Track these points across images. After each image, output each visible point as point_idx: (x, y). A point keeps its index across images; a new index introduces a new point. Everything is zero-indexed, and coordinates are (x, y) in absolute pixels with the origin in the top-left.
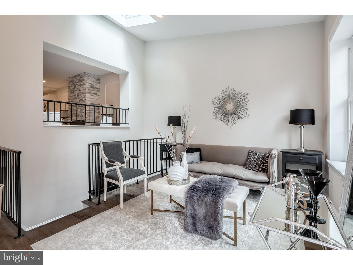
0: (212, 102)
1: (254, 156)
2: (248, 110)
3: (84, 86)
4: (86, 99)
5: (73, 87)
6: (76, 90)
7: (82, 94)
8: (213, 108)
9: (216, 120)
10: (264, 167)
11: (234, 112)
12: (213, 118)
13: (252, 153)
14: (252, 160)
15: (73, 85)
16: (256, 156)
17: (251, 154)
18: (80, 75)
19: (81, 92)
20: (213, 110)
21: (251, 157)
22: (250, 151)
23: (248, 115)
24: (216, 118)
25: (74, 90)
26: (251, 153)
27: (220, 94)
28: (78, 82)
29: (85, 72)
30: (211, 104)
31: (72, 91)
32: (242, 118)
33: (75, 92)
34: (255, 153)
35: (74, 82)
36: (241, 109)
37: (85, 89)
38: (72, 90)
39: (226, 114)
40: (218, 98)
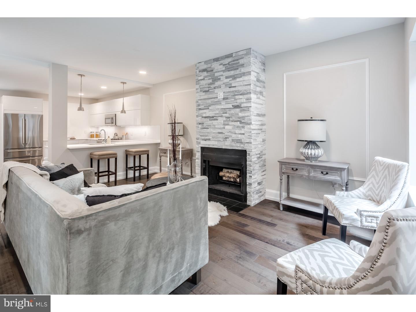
3: (246, 78)
4: (252, 105)
5: (211, 81)
6: (220, 87)
7: (237, 95)
15: (210, 78)
18: (234, 56)
19: (236, 91)
25: (212, 86)
28: (224, 71)
29: (250, 49)
31: (207, 89)
33: (216, 91)
35: (213, 70)
37: (250, 85)
38: (207, 86)
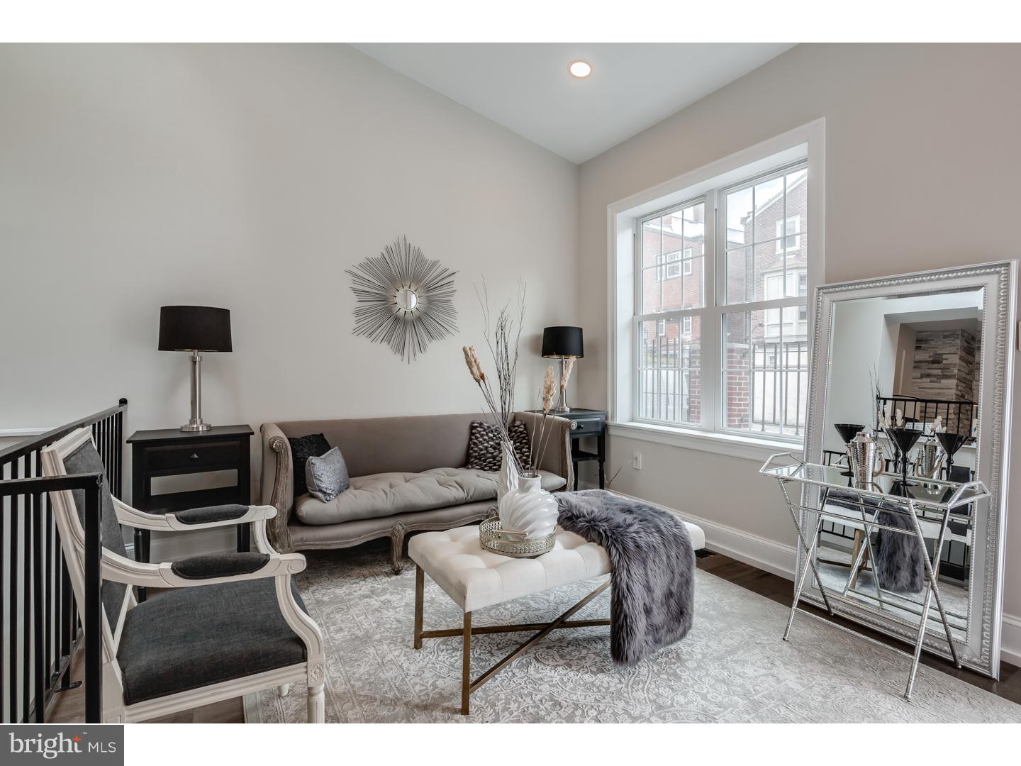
0: (350, 277)
1: (487, 435)
2: (456, 315)
8: (354, 298)
9: (363, 338)
10: (525, 458)
11: (419, 319)
12: (355, 331)
13: (482, 430)
14: (486, 445)
16: (491, 435)
17: (479, 432)
20: (352, 302)
21: (481, 439)
22: (475, 425)
23: (456, 329)
24: (363, 329)
26: (479, 429)
27: (378, 256)
30: (348, 282)
32: (442, 336)
34: (489, 427)
36: (441, 312)
39: (397, 319)
40: (369, 265)
